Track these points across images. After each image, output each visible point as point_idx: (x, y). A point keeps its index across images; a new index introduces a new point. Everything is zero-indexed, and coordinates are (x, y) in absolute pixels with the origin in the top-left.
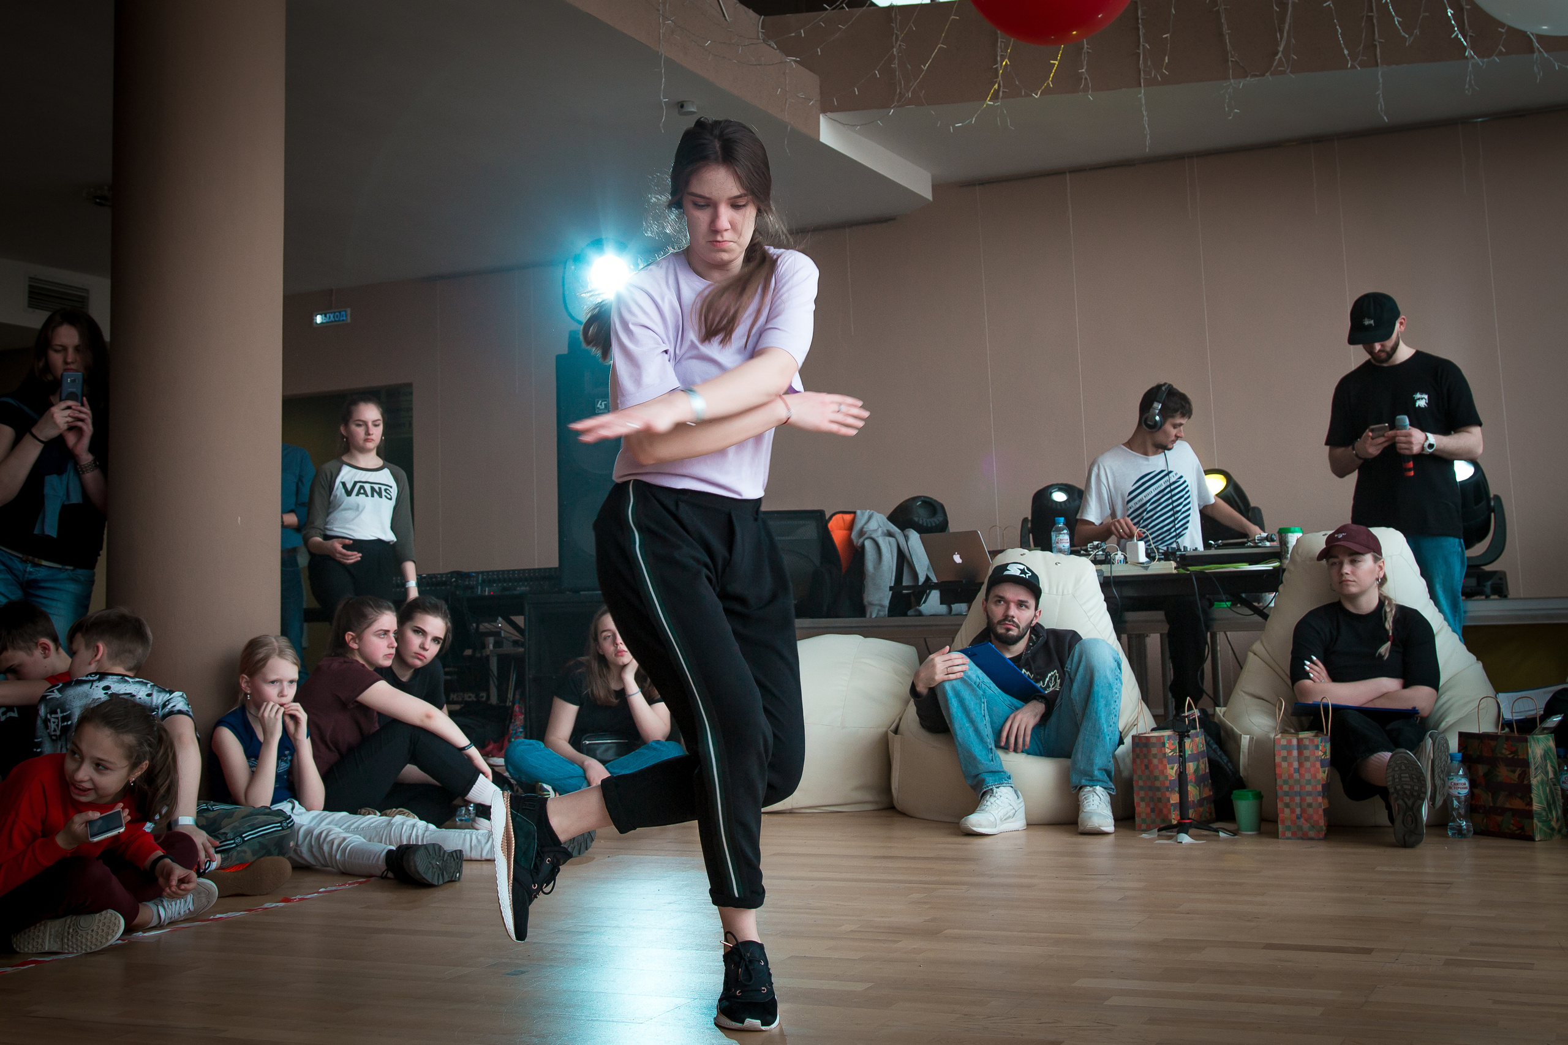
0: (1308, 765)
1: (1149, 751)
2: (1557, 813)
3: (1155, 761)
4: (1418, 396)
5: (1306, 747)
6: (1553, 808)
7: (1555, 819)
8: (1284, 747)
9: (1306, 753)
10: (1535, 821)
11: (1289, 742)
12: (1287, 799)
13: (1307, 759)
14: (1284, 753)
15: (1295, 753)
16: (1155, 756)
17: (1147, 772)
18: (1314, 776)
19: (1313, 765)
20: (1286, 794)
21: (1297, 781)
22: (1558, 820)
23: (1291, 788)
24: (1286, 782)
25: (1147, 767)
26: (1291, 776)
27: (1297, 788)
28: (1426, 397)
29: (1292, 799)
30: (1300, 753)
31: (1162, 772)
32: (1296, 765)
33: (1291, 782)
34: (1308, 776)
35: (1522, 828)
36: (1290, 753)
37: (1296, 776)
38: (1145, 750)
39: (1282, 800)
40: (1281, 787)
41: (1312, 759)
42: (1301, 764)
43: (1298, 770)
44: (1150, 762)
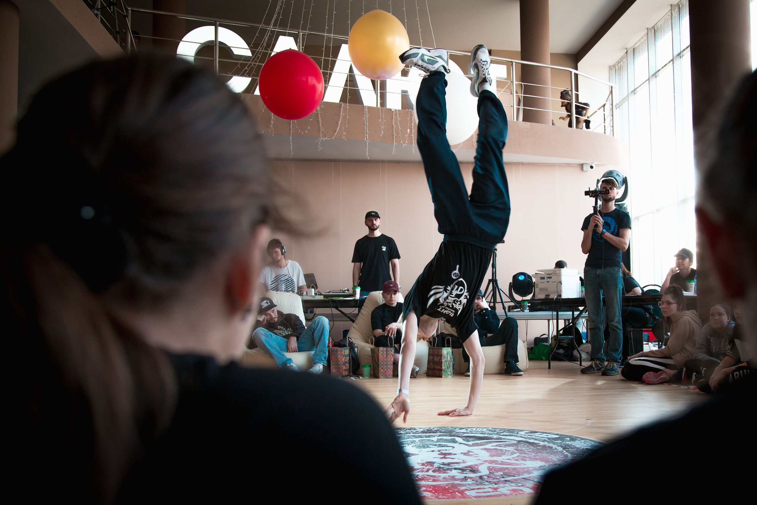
0: (389, 356)
1: (337, 353)
2: (450, 370)
3: (339, 356)
4: (383, 247)
5: (388, 351)
6: (449, 368)
7: (449, 372)
8: (382, 351)
9: (389, 353)
10: (443, 372)
11: (384, 349)
12: (382, 366)
13: (389, 354)
14: (382, 353)
15: (385, 353)
16: (339, 354)
17: (336, 359)
18: (390, 360)
19: (390, 356)
20: (382, 365)
21: (386, 361)
22: (450, 372)
23: (384, 363)
24: (382, 361)
25: (336, 358)
26: (384, 360)
27: (385, 363)
28: (385, 248)
29: (384, 367)
30: (387, 353)
31: (341, 359)
32: (385, 356)
33: (384, 361)
34: (389, 359)
35: (439, 374)
36: (384, 353)
37: (385, 359)
38: (336, 353)
39: (381, 367)
40: (381, 363)
41: (390, 354)
42: (387, 356)
43: (386, 358)
44: (337, 356)
